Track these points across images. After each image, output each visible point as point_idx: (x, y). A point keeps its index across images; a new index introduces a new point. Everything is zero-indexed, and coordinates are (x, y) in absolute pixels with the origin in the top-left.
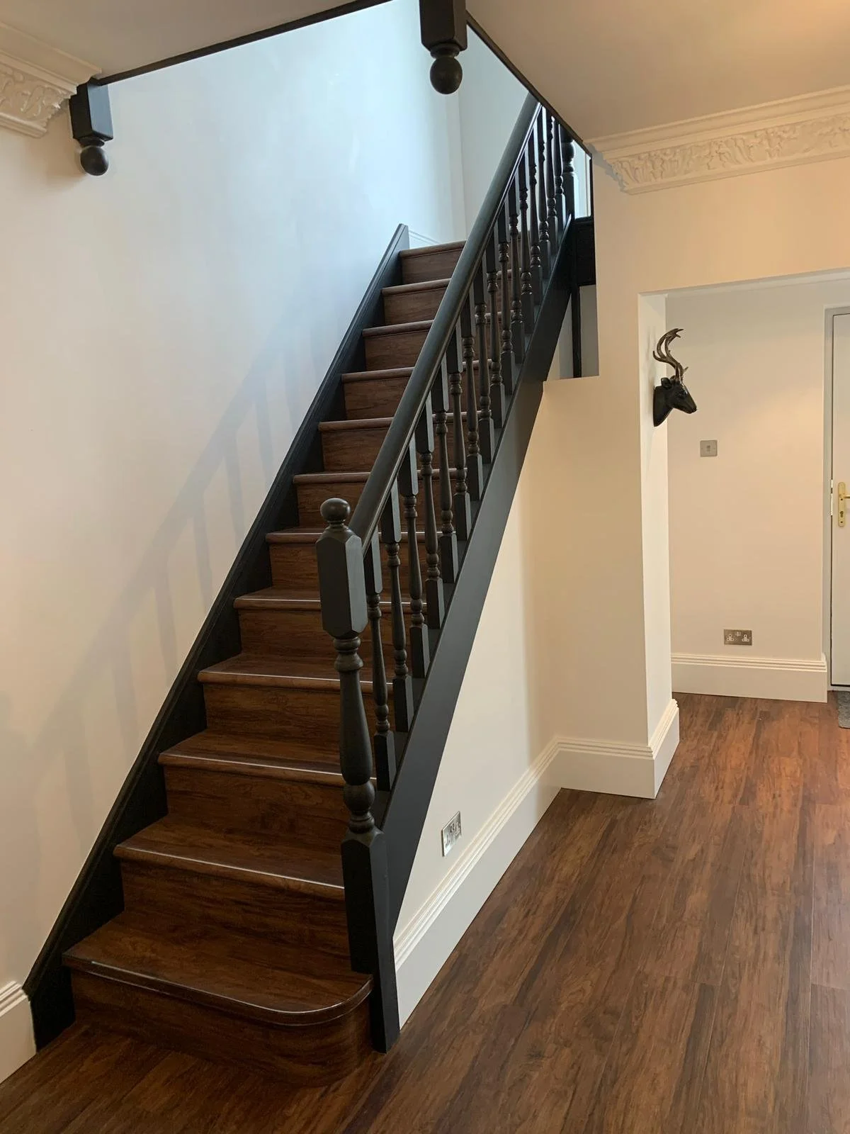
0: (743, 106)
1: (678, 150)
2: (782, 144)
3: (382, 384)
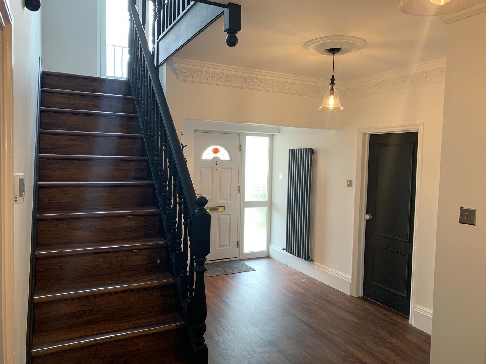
0: (218, 64)
1: (200, 71)
2: (230, 79)
3: (66, 138)
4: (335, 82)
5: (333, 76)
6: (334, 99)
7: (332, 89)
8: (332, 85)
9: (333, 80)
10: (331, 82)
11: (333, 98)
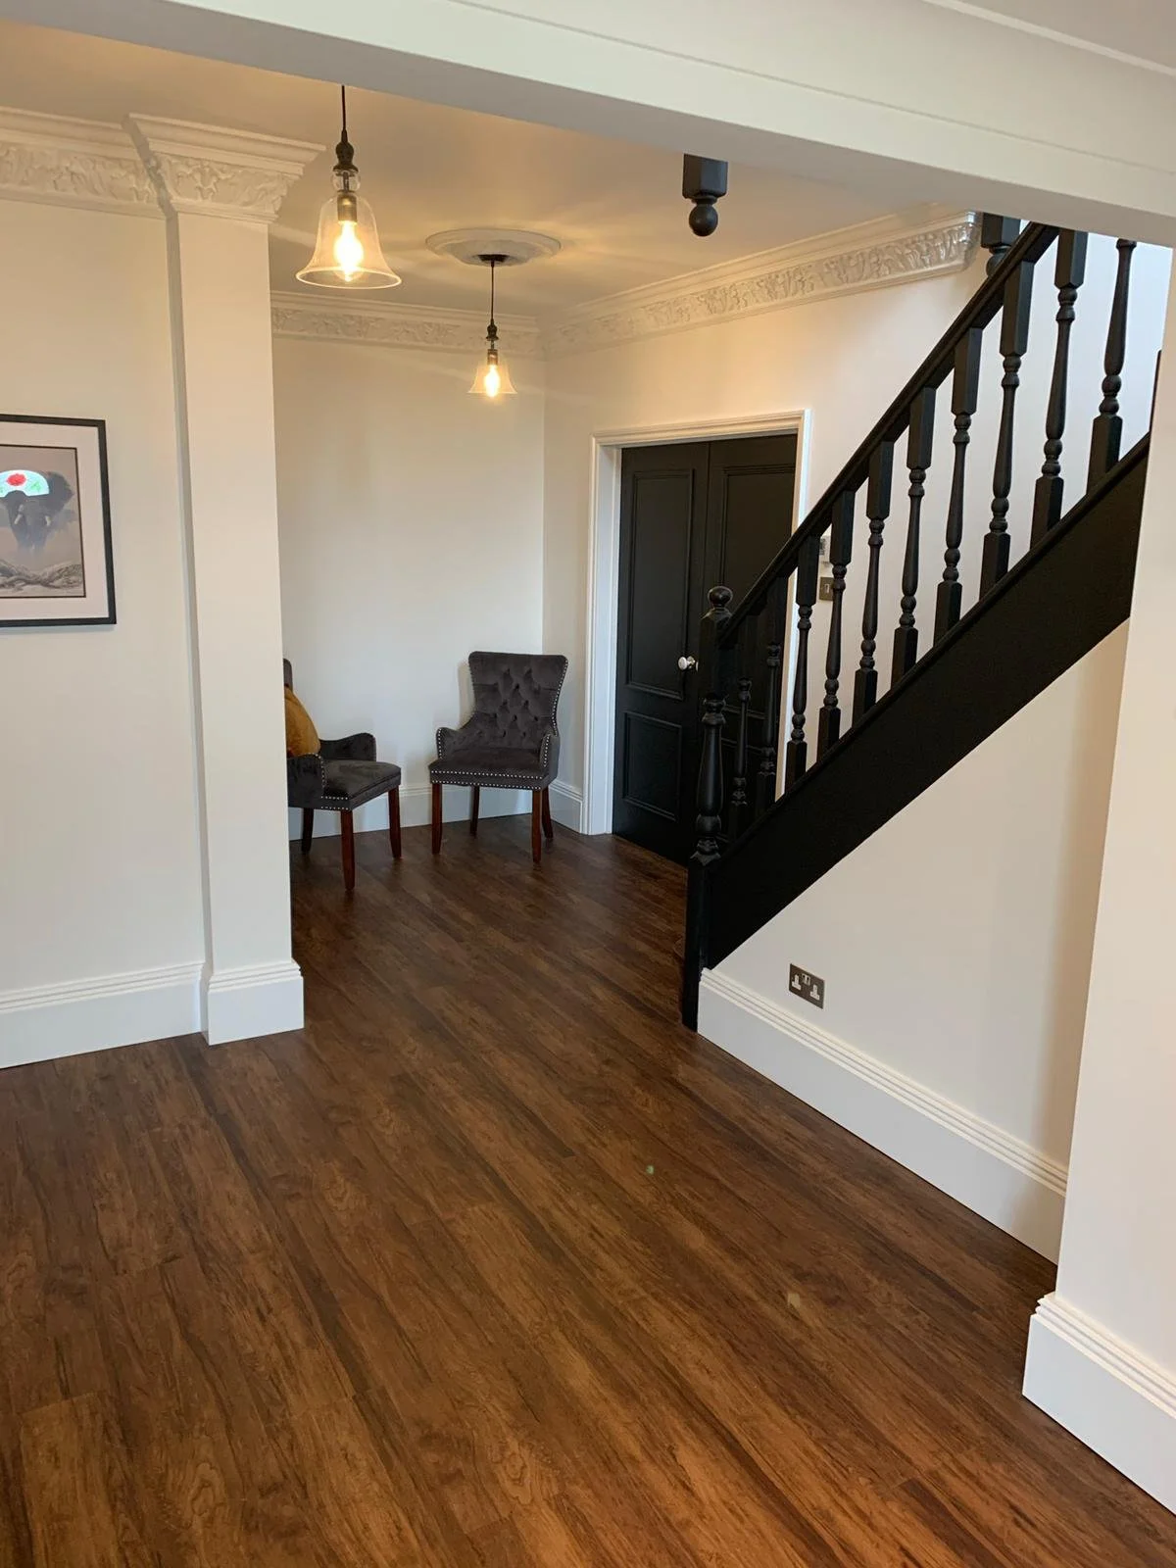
4: (354, 162)
5: (344, 133)
6: (359, 237)
7: (346, 193)
8: (346, 177)
9: (345, 151)
10: (336, 161)
11: (356, 230)
